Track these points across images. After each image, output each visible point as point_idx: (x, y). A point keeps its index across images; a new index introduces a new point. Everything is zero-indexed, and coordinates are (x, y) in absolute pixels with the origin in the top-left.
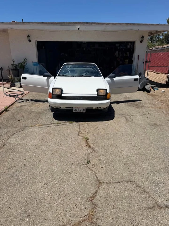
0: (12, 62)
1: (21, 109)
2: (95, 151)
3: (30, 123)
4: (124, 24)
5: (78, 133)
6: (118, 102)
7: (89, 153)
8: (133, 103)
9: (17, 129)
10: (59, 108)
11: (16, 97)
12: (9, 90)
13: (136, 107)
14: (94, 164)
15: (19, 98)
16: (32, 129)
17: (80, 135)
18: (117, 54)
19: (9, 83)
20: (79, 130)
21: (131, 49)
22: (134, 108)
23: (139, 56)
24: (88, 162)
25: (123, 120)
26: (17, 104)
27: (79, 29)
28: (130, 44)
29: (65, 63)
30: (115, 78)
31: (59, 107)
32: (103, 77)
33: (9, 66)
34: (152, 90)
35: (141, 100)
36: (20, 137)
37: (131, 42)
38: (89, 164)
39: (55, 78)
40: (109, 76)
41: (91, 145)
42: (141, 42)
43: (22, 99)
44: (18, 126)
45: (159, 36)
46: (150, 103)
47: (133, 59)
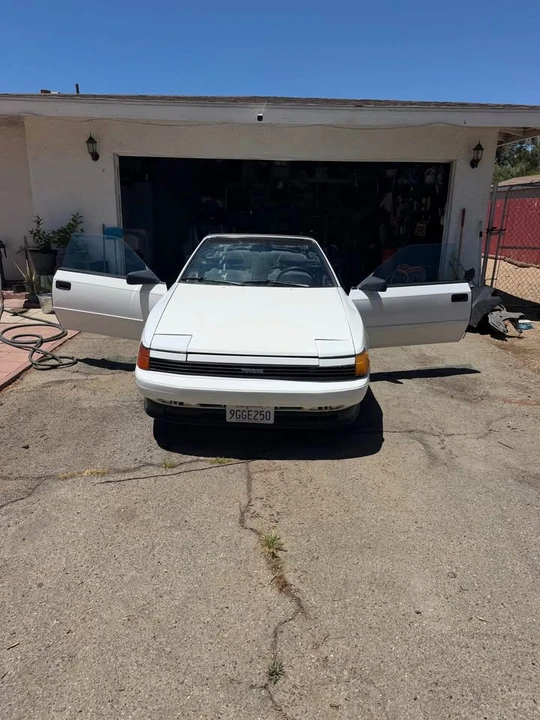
0: (35, 226)
1: (42, 398)
2: (305, 613)
3: (66, 458)
4: (415, 104)
5: (242, 514)
6: (393, 377)
7: (281, 624)
8: (447, 379)
9: (11, 486)
10: (177, 405)
11: (35, 350)
12: (18, 320)
13: (461, 399)
14: (298, 683)
15: (45, 354)
16: (64, 491)
17: (249, 523)
18: (387, 202)
19: (24, 294)
20: (245, 502)
21: (437, 187)
22: (454, 402)
23: (464, 210)
24: (275, 674)
25: (415, 453)
26: (33, 376)
27: (260, 118)
28: (433, 170)
29: (209, 237)
30: (384, 290)
31: (175, 403)
32: (341, 289)
33: (25, 238)
34: (511, 330)
35: (475, 368)
36: (13, 529)
37: (437, 165)
38: (280, 682)
39: (168, 288)
40: (364, 282)
41: (290, 578)
42: (474, 163)
43: (54, 358)
44: (16, 475)
45: (521, 143)
46: (508, 384)
47: (444, 222)
